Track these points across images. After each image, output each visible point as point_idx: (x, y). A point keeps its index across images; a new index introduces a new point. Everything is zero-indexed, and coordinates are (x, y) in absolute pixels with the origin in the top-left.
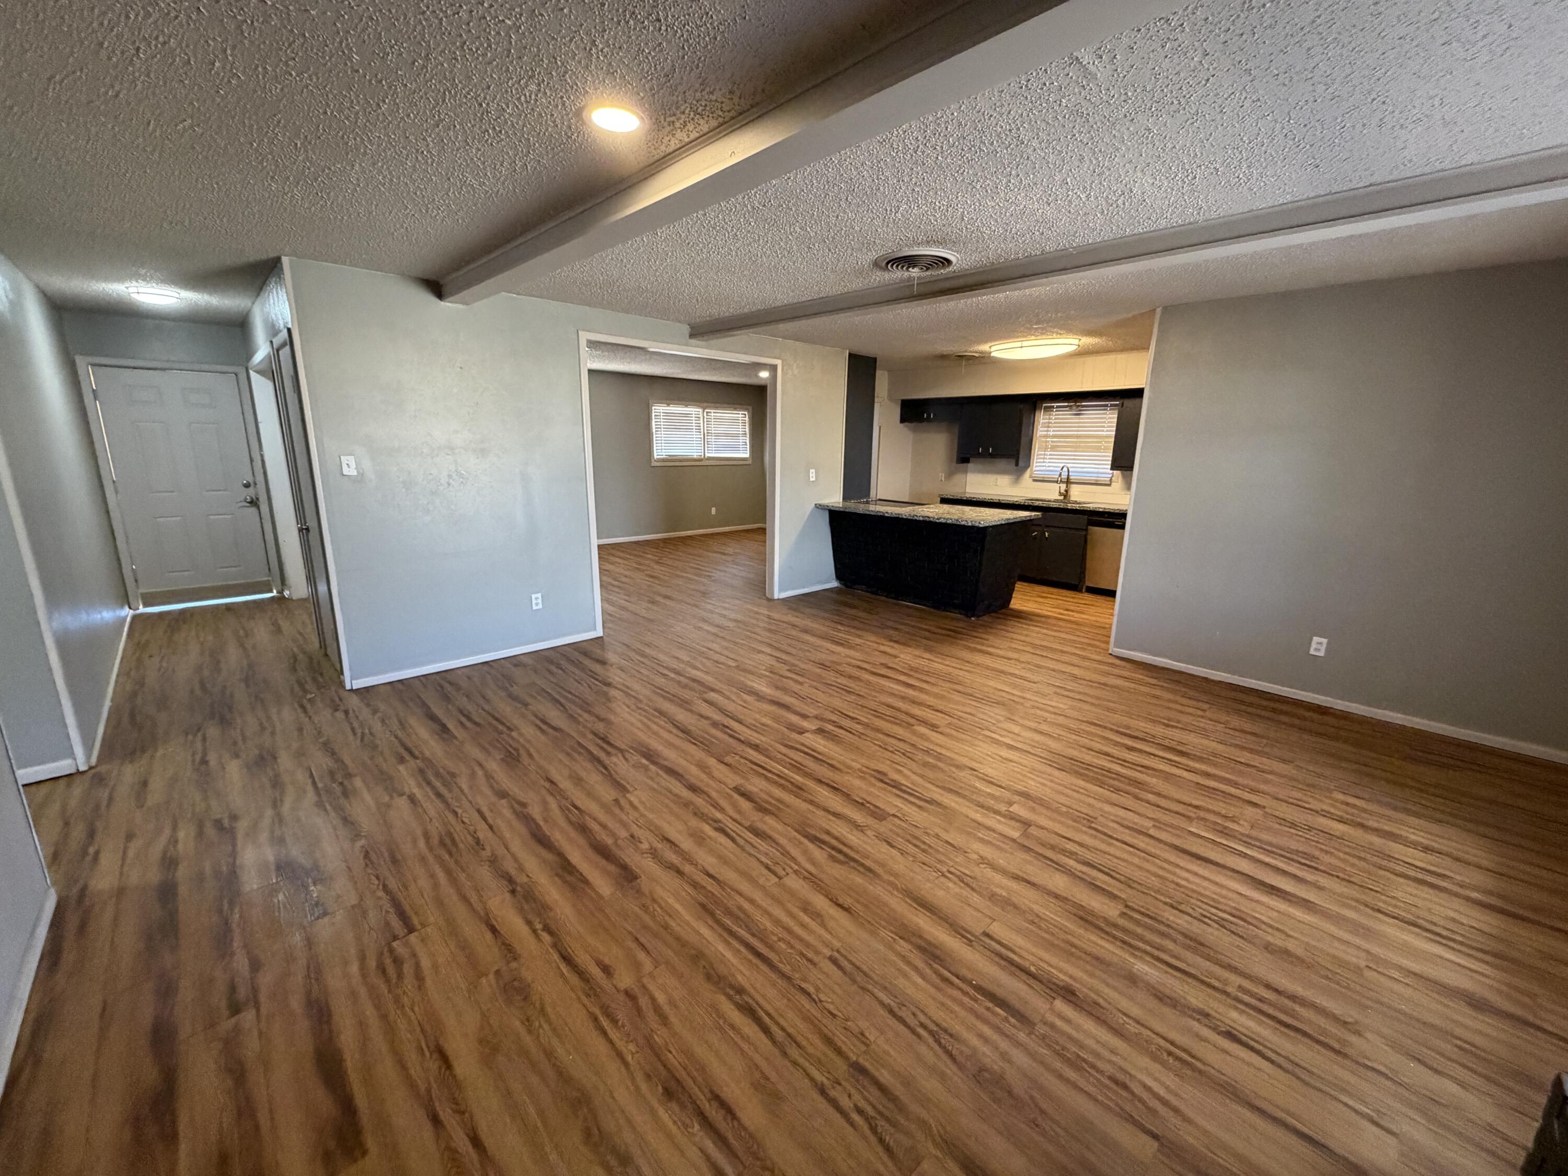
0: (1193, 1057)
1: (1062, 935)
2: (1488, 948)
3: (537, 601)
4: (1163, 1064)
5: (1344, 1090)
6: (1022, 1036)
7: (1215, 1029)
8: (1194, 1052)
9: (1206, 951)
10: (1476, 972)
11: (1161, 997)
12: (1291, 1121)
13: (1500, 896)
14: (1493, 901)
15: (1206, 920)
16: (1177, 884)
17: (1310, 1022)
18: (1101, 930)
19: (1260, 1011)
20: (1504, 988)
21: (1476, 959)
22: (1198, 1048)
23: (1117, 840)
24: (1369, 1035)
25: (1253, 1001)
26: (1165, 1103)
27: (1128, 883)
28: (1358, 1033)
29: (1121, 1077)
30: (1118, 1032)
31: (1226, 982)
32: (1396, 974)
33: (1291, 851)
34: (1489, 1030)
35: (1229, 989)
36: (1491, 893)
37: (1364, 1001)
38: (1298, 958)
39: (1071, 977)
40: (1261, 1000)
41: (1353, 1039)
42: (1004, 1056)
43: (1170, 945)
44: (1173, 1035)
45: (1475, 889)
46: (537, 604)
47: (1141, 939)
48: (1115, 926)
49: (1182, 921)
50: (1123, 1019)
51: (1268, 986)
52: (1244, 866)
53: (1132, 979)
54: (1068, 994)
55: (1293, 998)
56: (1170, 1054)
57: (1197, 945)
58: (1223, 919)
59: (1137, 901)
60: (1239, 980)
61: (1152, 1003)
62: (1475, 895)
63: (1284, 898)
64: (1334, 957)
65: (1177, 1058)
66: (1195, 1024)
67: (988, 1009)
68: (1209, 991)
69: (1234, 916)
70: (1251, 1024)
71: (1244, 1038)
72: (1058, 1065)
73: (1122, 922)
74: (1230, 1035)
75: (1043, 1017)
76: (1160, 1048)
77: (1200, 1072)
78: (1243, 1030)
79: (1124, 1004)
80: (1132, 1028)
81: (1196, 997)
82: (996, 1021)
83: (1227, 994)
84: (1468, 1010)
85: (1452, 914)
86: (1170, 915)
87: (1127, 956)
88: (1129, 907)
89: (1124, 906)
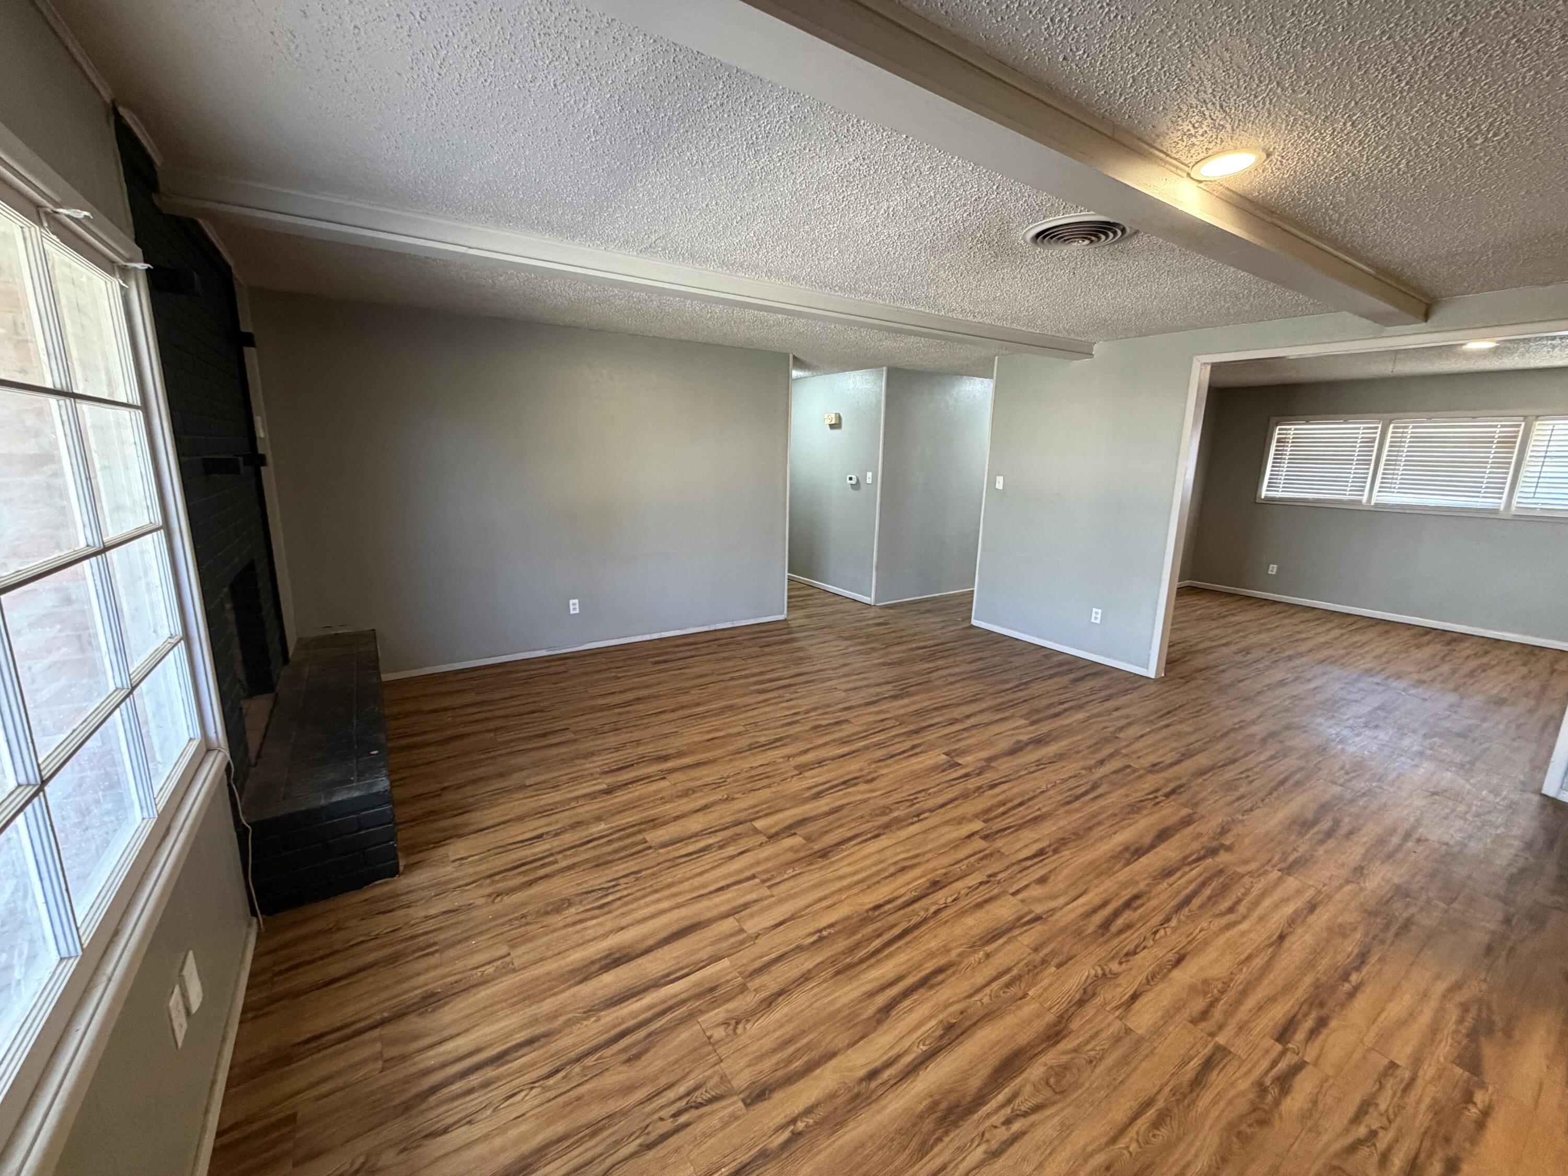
1: (646, 806)
3: (1096, 615)
4: (549, 805)
5: (481, 860)
6: (598, 769)
7: (547, 833)
9: (590, 865)
11: (579, 824)
12: (492, 830)
15: (613, 883)
16: (656, 891)
17: (514, 877)
18: (641, 824)
22: (543, 821)
23: (729, 886)
24: (485, 901)
25: (546, 861)
26: (537, 796)
27: (674, 863)
30: (576, 798)
31: (565, 857)
32: (490, 969)
35: (560, 856)
38: (547, 913)
40: (543, 866)
42: (594, 762)
43: (609, 848)
44: (557, 816)
46: (1096, 618)
47: (620, 839)
48: (639, 832)
49: (620, 869)
51: (546, 876)
52: (654, 965)
53: (599, 819)
54: (609, 791)
55: (530, 883)
56: (552, 810)
57: (600, 864)
58: (606, 895)
59: (652, 857)
64: (531, 939)
65: (548, 810)
68: (566, 846)
70: (537, 850)
72: (579, 774)
73: (639, 837)
74: (540, 836)
76: (557, 808)
79: (587, 808)
80: (573, 804)
81: (569, 838)
83: (560, 852)
86: (632, 865)
87: (614, 825)
88: (650, 848)
89: (653, 845)
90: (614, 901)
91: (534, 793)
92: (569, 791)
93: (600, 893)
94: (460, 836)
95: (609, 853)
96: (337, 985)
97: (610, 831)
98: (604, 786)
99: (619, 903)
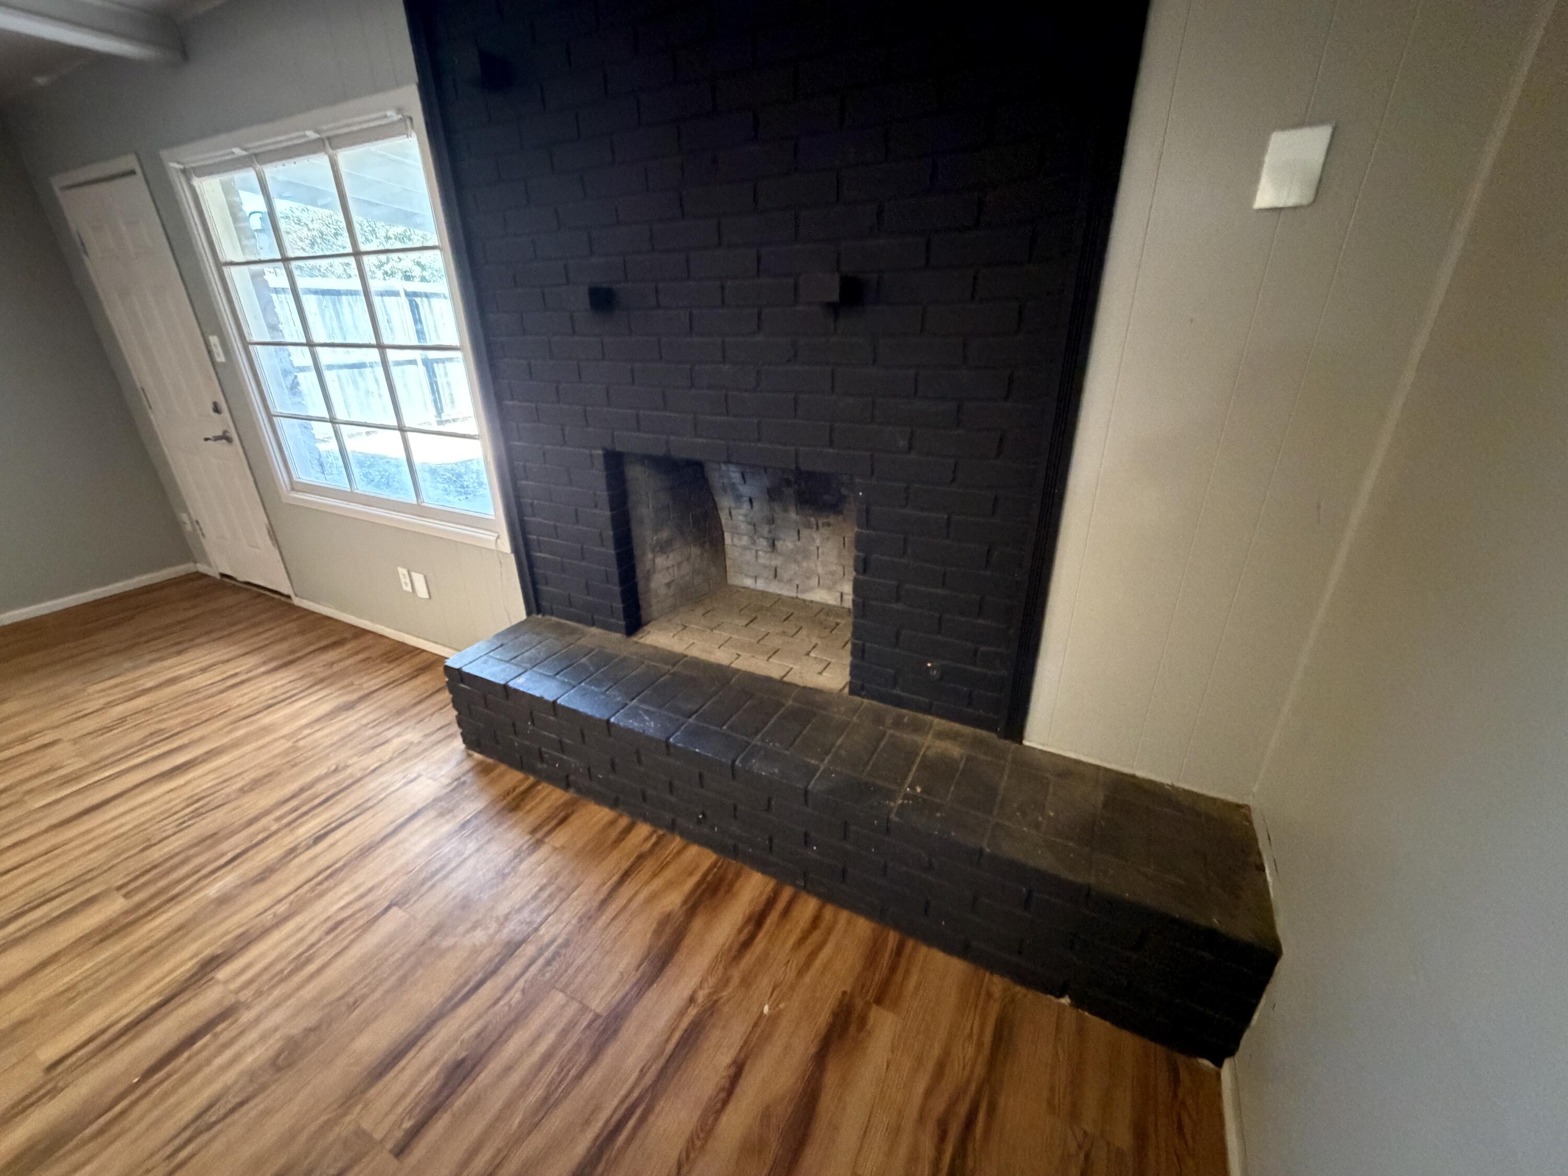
0: (328, 867)
2: (308, 685)
6: (246, 1018)
7: (308, 848)
8: (322, 867)
10: (324, 697)
13: (272, 659)
14: (273, 665)
17: (328, 788)
19: (305, 813)
20: (341, 692)
21: (310, 694)
22: (321, 863)
24: (350, 762)
26: (362, 896)
27: (79, 882)
28: (347, 767)
29: (329, 924)
30: (282, 922)
31: (265, 829)
33: (142, 741)
34: (368, 710)
35: (275, 827)
36: (265, 663)
37: (322, 755)
38: (266, 776)
39: (191, 958)
40: (292, 811)
41: (349, 771)
44: (303, 879)
45: (257, 666)
50: (269, 915)
51: (283, 802)
53: (224, 900)
55: (303, 790)
56: (320, 883)
58: (195, 811)
59: (115, 878)
60: (271, 817)
61: (262, 887)
62: (263, 669)
63: (193, 766)
65: (327, 878)
66: (297, 861)
67: (189, 1059)
68: (270, 841)
69: (192, 804)
70: (314, 823)
71: (322, 832)
74: (318, 839)
75: (231, 992)
76: (312, 889)
77: (345, 865)
78: (317, 829)
80: (283, 908)
82: (212, 1048)
83: (275, 833)
84: (350, 712)
85: (270, 687)
88: (120, 888)
89: (115, 892)
90: (183, 809)
91: (369, 899)
92: (301, 928)
93: (203, 810)
94: (437, 800)
95: (196, 855)
96: (427, 694)
97: (198, 886)
98: (222, 974)
99: (178, 808)
